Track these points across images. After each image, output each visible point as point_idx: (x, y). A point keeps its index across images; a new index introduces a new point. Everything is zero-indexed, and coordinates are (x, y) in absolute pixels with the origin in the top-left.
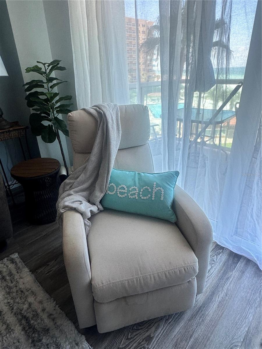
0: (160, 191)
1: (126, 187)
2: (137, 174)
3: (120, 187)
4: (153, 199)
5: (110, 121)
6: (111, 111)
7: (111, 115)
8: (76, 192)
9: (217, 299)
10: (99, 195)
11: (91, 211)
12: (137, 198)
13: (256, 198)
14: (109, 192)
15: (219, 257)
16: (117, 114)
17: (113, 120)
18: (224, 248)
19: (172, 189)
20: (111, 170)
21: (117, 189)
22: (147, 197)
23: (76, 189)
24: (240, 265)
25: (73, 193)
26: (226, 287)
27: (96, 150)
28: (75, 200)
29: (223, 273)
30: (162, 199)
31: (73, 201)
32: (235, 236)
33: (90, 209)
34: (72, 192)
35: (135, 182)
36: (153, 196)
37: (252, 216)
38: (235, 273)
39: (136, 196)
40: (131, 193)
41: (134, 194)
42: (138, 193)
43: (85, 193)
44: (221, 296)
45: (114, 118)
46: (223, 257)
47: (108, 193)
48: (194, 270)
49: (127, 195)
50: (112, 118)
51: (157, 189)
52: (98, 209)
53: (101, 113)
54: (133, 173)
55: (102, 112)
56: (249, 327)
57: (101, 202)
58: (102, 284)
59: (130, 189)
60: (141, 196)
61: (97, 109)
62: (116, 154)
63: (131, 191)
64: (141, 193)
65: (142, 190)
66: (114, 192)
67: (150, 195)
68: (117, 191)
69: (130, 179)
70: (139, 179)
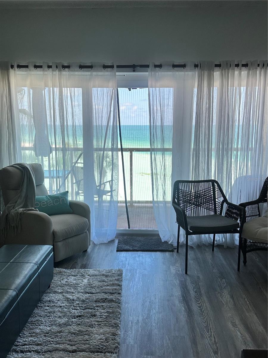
0: (63, 199)
2: (47, 196)
3: (42, 202)
12: (53, 205)
14: (35, 206)
19: (68, 198)
21: (40, 204)
30: (65, 202)
35: (48, 199)
36: (61, 202)
40: (49, 204)
41: (51, 204)
49: (47, 205)
59: (48, 202)
60: (55, 203)
65: (54, 201)
66: (39, 206)
67: (59, 202)
68: (40, 205)
69: (45, 199)
70: (50, 197)
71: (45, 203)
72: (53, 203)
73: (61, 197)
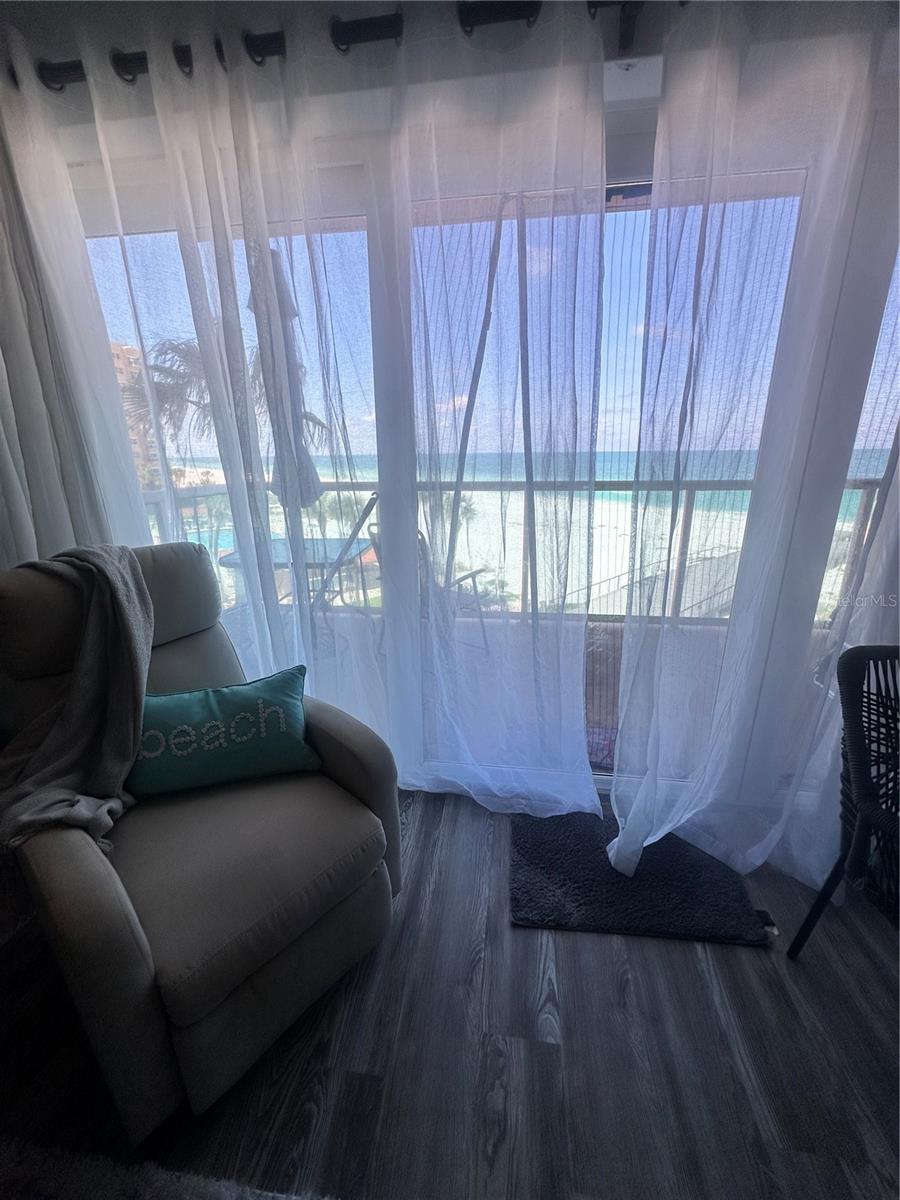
0: (275, 714)
1: (191, 729)
2: (211, 694)
3: (175, 732)
4: (263, 735)
5: (120, 585)
6: (116, 563)
7: (121, 573)
8: (42, 783)
9: (429, 889)
10: (119, 771)
11: (110, 812)
12: (225, 745)
13: (442, 680)
14: (145, 753)
15: (410, 813)
16: (133, 570)
17: (126, 584)
18: (413, 792)
19: (299, 703)
20: (144, 699)
21: (167, 740)
22: (250, 735)
23: (39, 775)
24: (448, 811)
25: (31, 789)
26: (436, 860)
27: (89, 658)
28: (47, 803)
29: (425, 838)
30: (283, 728)
31: (42, 805)
32: (426, 763)
33: (105, 808)
34: (26, 786)
35: (211, 710)
36: (263, 730)
37: (444, 715)
38: (443, 830)
39: (222, 741)
40: (207, 738)
41: (217, 737)
42: (224, 732)
43: (71, 779)
44: (432, 880)
45: (129, 578)
46: (417, 811)
47: (144, 757)
48: (379, 842)
49: (198, 744)
50: (123, 577)
51: (268, 711)
52: (124, 804)
53: (91, 570)
54: (199, 695)
55: (91, 566)
56: (488, 908)
57: (126, 788)
58: (189, 968)
59: (204, 730)
60: (233, 737)
61: (72, 561)
62: (148, 660)
63: (207, 733)
64: (232, 731)
65: (233, 724)
66: (162, 749)
67: (254, 730)
68: (168, 746)
69: (197, 709)
70: (219, 702)
71: (188, 734)
72: (227, 734)
73: (264, 700)
